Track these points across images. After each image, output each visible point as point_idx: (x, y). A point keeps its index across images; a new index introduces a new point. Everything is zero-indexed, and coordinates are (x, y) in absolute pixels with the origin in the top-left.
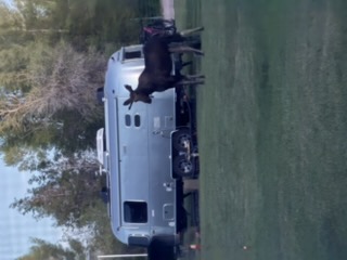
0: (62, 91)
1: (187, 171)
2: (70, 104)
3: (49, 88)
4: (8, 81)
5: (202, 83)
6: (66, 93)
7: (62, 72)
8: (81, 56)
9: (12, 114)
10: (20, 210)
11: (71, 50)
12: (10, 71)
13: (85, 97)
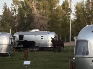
0: (38, 18)
1: (31, 49)
2: (35, 20)
3: (39, 15)
4: (41, 5)
5: (55, 52)
6: (38, 19)
7: (43, 18)
8: (47, 23)
9: (32, 5)
10: (4, 5)
11: (48, 20)
12: (43, 5)
13: (37, 24)
